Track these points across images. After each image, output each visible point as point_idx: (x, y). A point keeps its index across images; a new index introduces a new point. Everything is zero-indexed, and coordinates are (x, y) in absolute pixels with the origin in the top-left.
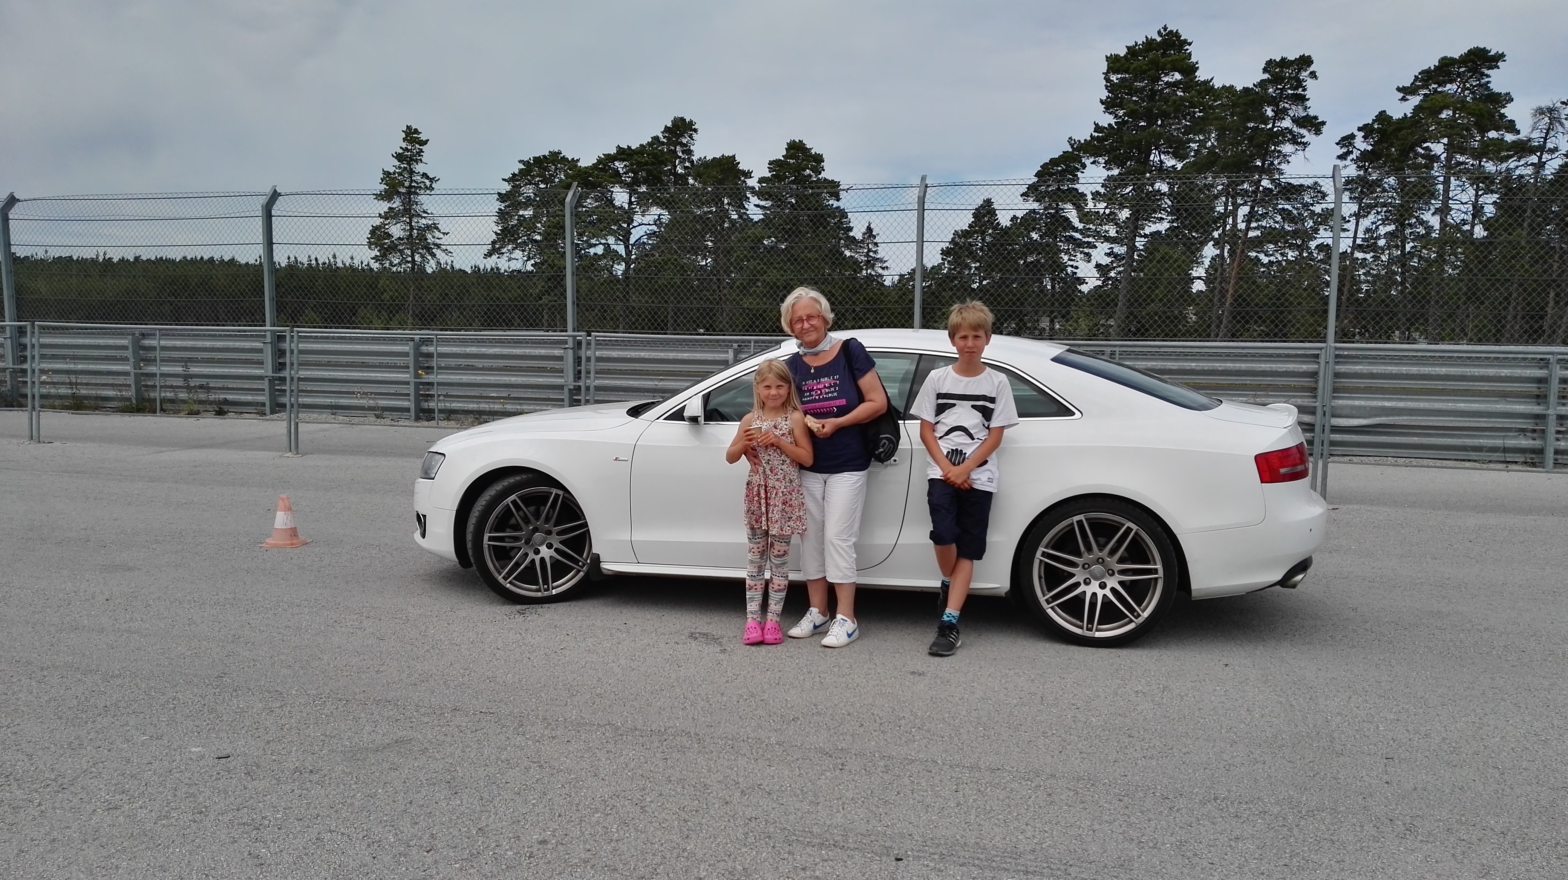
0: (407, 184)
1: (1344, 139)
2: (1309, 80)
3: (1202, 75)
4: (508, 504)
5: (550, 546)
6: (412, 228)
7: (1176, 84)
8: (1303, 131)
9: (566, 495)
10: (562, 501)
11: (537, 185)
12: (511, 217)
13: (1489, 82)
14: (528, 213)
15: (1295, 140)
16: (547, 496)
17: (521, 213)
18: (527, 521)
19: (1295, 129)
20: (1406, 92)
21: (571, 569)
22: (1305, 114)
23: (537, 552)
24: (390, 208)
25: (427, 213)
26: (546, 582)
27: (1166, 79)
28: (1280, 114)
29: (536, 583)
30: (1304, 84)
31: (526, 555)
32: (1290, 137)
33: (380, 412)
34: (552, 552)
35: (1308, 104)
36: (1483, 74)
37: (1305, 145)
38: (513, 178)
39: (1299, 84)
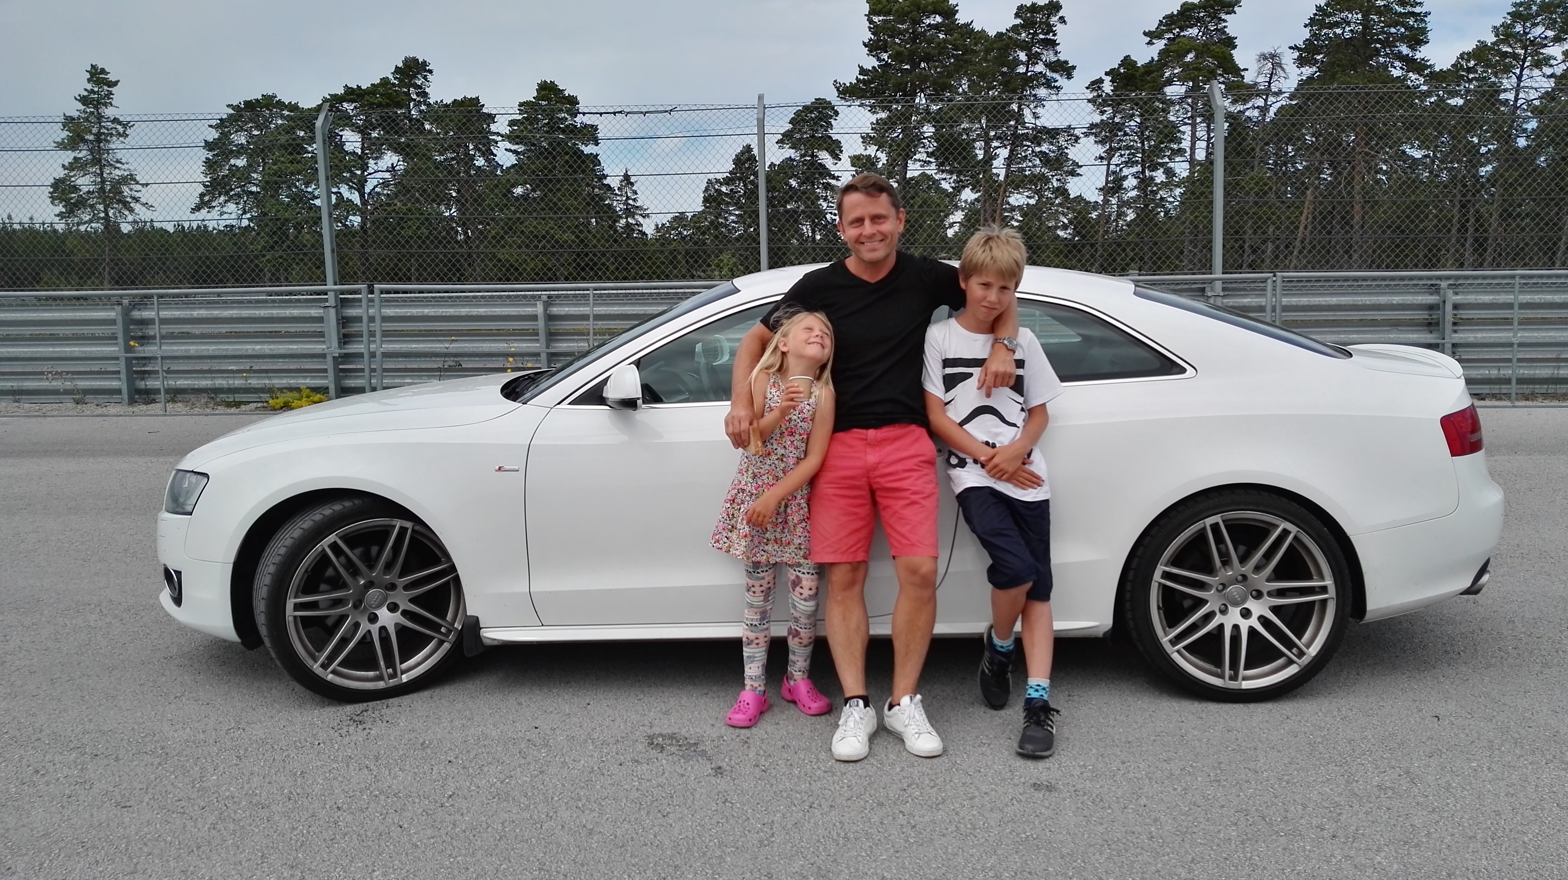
0: (95, 130)
1: (1093, 83)
2: (1059, 25)
3: (962, 18)
4: (324, 550)
5: (393, 608)
6: (103, 181)
7: (937, 27)
8: (1056, 76)
9: (417, 528)
10: (411, 537)
11: (249, 131)
12: (221, 166)
13: (1225, 27)
14: (241, 162)
15: (1049, 84)
16: (386, 532)
17: (232, 162)
18: (355, 572)
19: (1049, 74)
20: (1152, 36)
21: (428, 640)
22: (1056, 59)
23: (373, 619)
24: (75, 158)
25: (121, 163)
26: (390, 663)
27: (928, 21)
28: (1034, 58)
29: (374, 666)
30: (1054, 29)
31: (357, 625)
32: (1044, 81)
33: (81, 397)
34: (397, 617)
35: (1058, 48)
36: (1220, 19)
37: (1058, 88)
38: (222, 124)
39: (1050, 29)
